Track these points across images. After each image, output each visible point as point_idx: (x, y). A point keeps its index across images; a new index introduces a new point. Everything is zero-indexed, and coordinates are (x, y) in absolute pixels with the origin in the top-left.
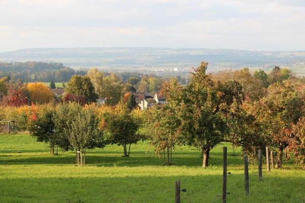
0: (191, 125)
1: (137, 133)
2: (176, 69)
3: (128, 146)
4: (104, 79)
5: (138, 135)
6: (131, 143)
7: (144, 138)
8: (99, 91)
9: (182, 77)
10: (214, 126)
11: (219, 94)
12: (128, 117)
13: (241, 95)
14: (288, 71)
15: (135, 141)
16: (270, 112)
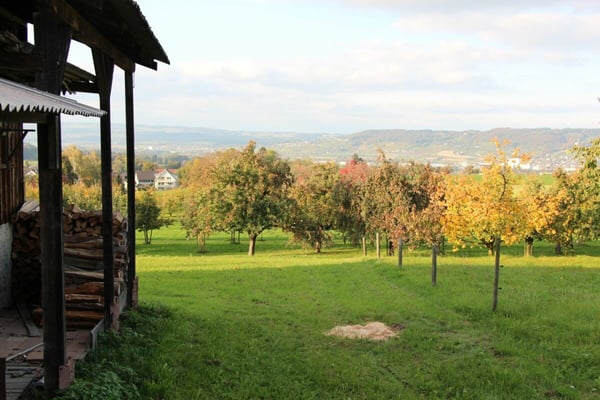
0: (244, 210)
1: (159, 218)
2: (150, 148)
3: (149, 231)
4: (84, 158)
5: (161, 221)
6: (152, 229)
7: (168, 223)
8: (78, 170)
9: (158, 156)
10: (268, 210)
11: (270, 176)
12: (150, 200)
13: (290, 177)
14: (273, 152)
15: (157, 227)
16: (313, 195)
